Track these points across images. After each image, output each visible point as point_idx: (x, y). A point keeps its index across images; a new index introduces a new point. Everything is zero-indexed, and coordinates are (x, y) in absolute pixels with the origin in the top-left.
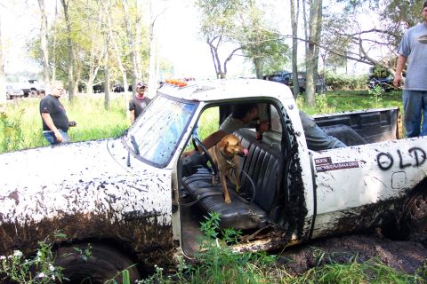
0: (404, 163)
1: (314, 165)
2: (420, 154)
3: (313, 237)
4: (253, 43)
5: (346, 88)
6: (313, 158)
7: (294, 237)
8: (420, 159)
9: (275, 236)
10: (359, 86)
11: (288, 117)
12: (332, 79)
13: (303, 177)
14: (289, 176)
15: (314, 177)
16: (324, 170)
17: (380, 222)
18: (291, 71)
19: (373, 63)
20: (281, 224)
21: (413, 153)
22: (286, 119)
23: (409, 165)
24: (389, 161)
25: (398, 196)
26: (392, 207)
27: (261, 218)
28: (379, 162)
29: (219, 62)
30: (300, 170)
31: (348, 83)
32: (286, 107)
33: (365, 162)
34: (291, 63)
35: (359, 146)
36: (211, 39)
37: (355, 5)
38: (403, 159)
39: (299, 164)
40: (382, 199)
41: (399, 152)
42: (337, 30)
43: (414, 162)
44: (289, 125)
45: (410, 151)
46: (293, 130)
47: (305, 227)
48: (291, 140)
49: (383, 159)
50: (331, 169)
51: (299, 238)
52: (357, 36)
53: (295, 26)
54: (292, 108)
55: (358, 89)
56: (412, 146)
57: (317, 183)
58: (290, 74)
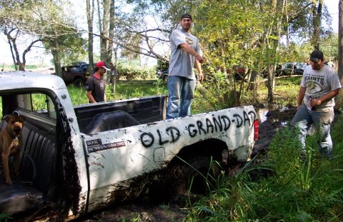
0: (163, 140)
1: (86, 147)
2: (175, 132)
3: (89, 211)
4: (51, 36)
5: (139, 78)
6: (85, 140)
7: (71, 213)
8: (175, 136)
9: (53, 214)
10: (149, 76)
11: (61, 105)
12: (127, 70)
13: (76, 158)
14: (64, 157)
15: (87, 157)
16: (95, 151)
17: (147, 191)
18: (88, 62)
19: (157, 57)
20: (59, 202)
21: (169, 132)
22: (60, 107)
23: (167, 142)
24: (151, 139)
25: (160, 168)
26: (156, 178)
27: (39, 199)
28: (142, 141)
29: (17, 53)
30: (73, 151)
31: (140, 74)
32: (59, 97)
33: (130, 142)
34: (87, 56)
35: (126, 128)
36: (9, 30)
37: (143, 8)
38: (162, 137)
39: (72, 146)
40: (147, 172)
41: (158, 131)
42: (127, 27)
43: (170, 139)
44: (62, 112)
45: (167, 130)
46: (66, 117)
47: (80, 202)
48: (65, 126)
49: (146, 138)
50: (101, 150)
51: (75, 213)
52: (144, 34)
53: (90, 22)
54: (64, 97)
55: (148, 79)
56: (169, 126)
57: (89, 162)
58: (88, 65)
